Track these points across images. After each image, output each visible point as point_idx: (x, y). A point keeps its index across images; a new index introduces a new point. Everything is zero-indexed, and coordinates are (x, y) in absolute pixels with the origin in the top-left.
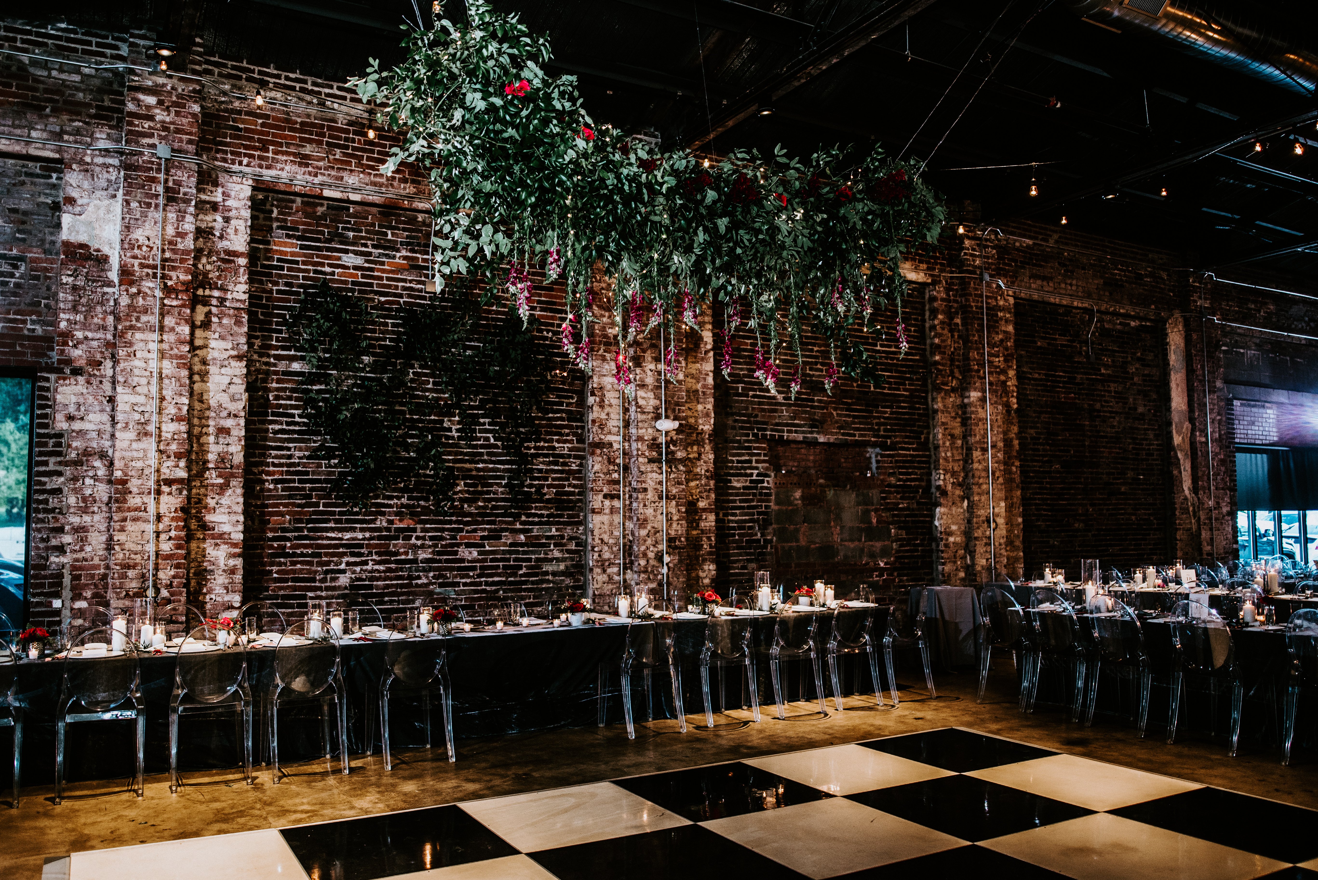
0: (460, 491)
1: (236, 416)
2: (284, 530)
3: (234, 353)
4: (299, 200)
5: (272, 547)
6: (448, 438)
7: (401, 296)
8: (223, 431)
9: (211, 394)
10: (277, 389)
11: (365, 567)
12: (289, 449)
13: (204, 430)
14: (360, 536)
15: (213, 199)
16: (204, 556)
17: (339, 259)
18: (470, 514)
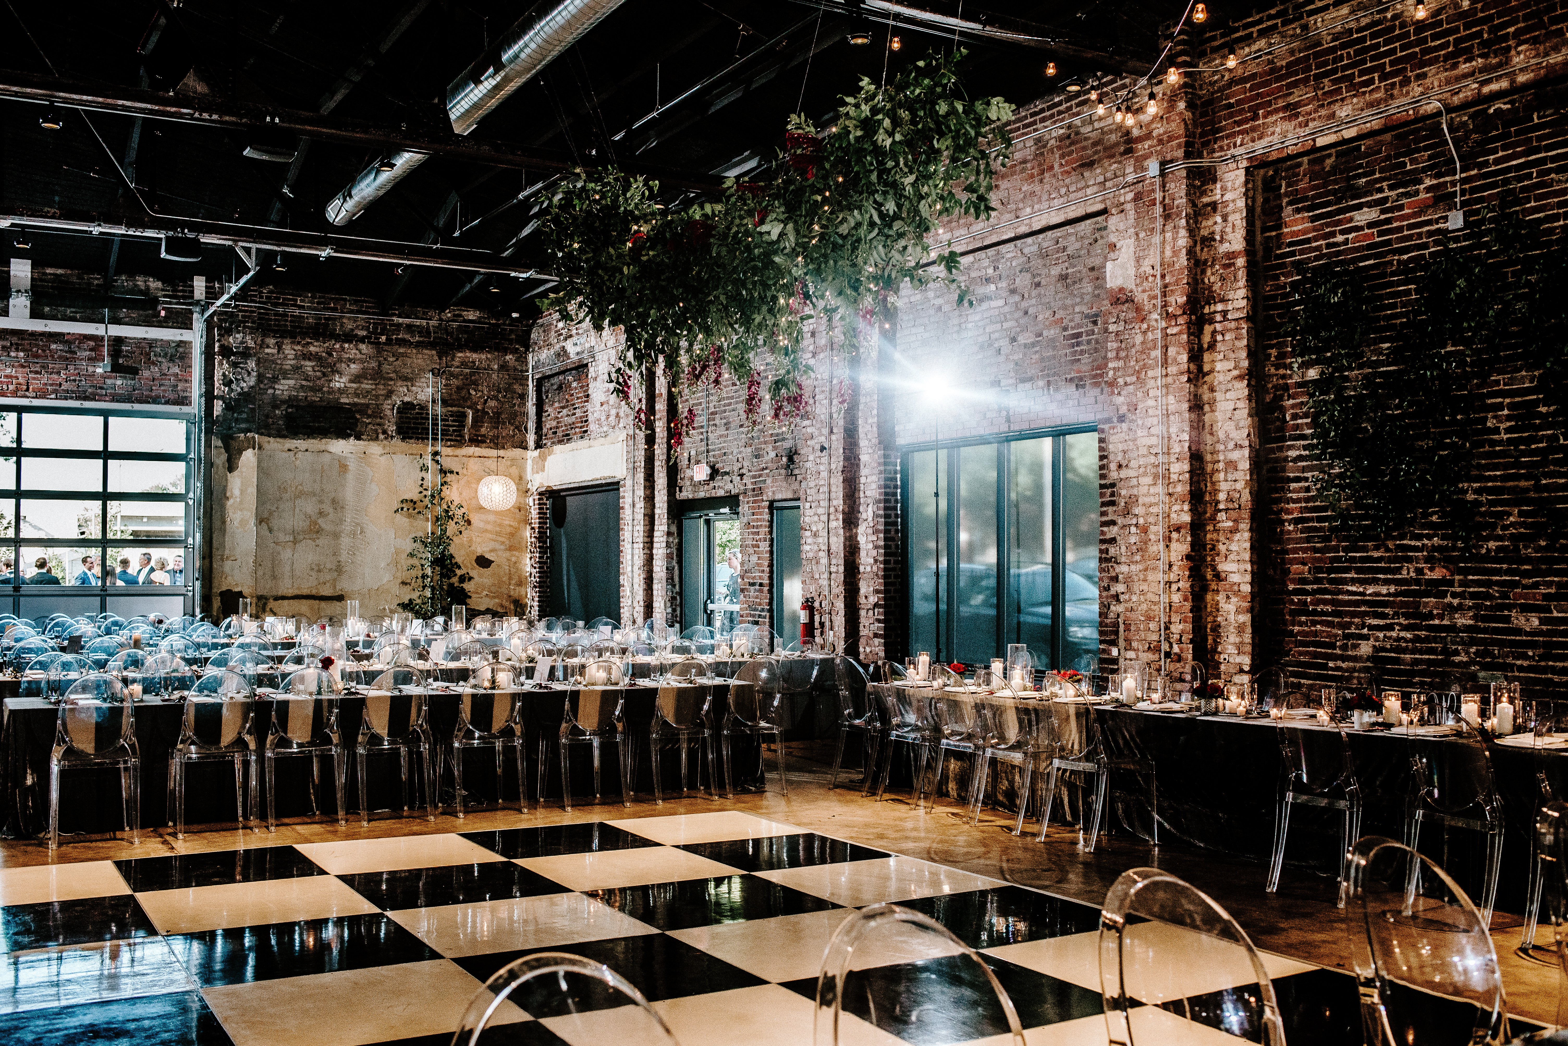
0: (1512, 524)
1: (1241, 447)
2: (1304, 581)
3: (1236, 373)
4: (1305, 159)
5: (1292, 602)
6: (1493, 443)
7: (1425, 246)
8: (1231, 465)
9: (1220, 424)
10: (1293, 406)
11: (1388, 634)
12: (1306, 479)
13: (1216, 467)
14: (1384, 590)
15: (1213, 199)
16: (1218, 610)
17: (1351, 220)
18: (1528, 560)
